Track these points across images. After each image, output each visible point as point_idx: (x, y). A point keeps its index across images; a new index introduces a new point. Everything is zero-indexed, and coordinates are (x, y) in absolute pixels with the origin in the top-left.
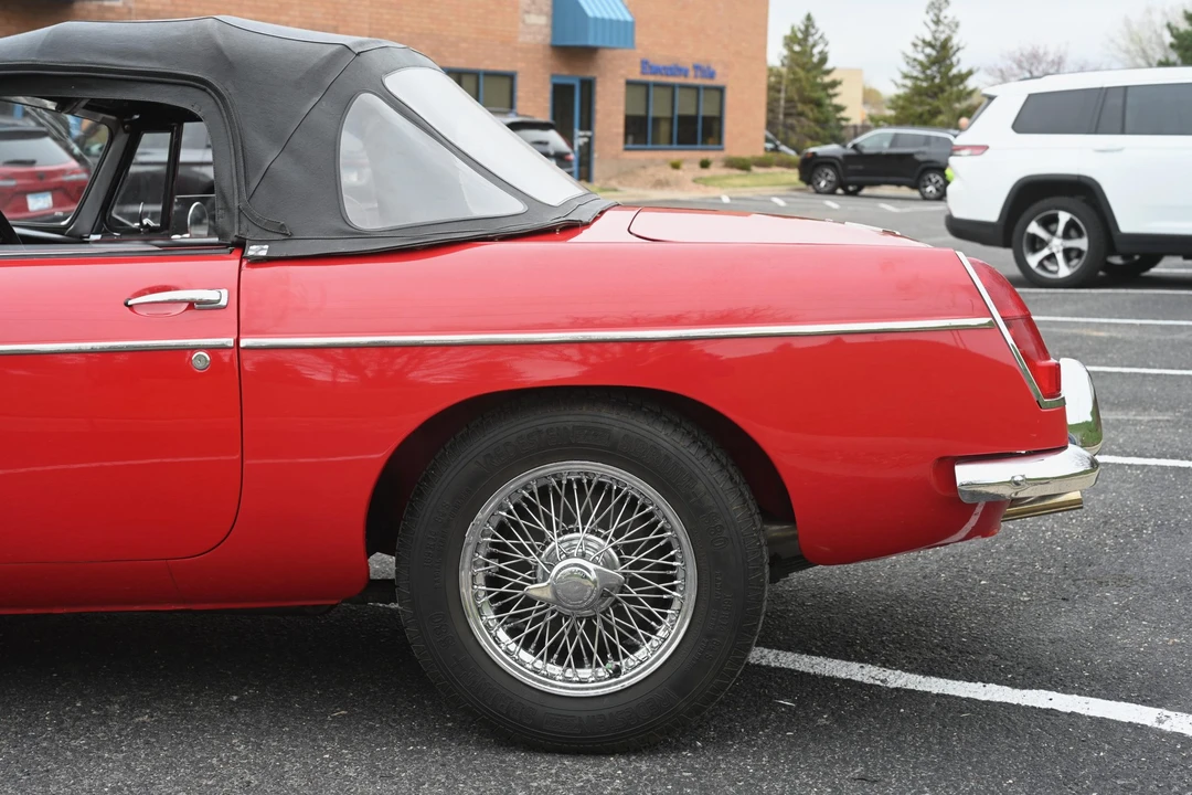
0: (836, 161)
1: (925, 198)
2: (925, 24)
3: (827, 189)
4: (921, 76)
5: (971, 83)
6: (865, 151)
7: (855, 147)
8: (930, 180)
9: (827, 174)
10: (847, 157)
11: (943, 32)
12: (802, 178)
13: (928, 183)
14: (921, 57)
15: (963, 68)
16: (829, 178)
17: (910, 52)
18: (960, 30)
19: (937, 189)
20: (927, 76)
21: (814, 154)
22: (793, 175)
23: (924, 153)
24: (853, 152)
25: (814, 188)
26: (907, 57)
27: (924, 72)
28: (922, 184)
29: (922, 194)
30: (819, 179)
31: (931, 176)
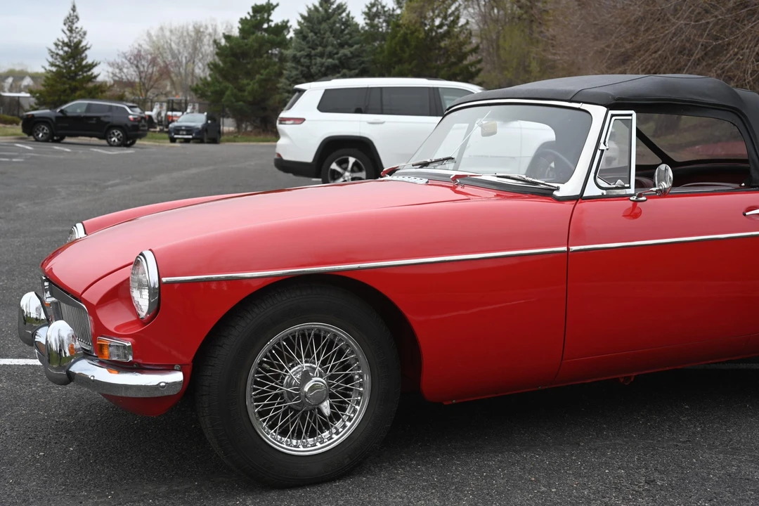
0: (50, 121)
1: (111, 145)
2: (63, 31)
3: (43, 138)
4: (62, 65)
5: (95, 71)
6: (69, 114)
7: (62, 111)
8: (113, 133)
9: (43, 129)
10: (57, 118)
11: (76, 37)
12: (24, 131)
13: (112, 135)
14: (61, 52)
15: (89, 60)
16: (45, 131)
17: (53, 48)
18: (87, 37)
19: (118, 139)
20: (65, 65)
21: (33, 115)
22: (18, 129)
23: (109, 117)
24: (60, 114)
25: (34, 137)
26: (52, 52)
27: (63, 63)
28: (109, 136)
29: (108, 142)
30: (38, 132)
31: (114, 131)
